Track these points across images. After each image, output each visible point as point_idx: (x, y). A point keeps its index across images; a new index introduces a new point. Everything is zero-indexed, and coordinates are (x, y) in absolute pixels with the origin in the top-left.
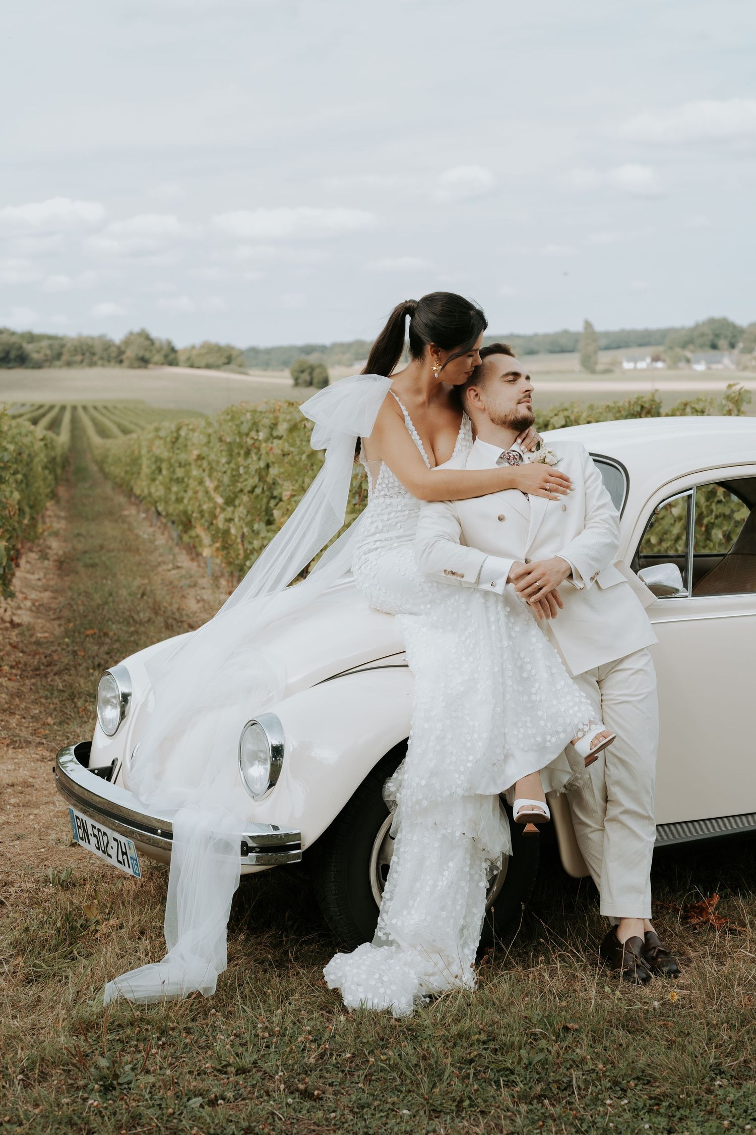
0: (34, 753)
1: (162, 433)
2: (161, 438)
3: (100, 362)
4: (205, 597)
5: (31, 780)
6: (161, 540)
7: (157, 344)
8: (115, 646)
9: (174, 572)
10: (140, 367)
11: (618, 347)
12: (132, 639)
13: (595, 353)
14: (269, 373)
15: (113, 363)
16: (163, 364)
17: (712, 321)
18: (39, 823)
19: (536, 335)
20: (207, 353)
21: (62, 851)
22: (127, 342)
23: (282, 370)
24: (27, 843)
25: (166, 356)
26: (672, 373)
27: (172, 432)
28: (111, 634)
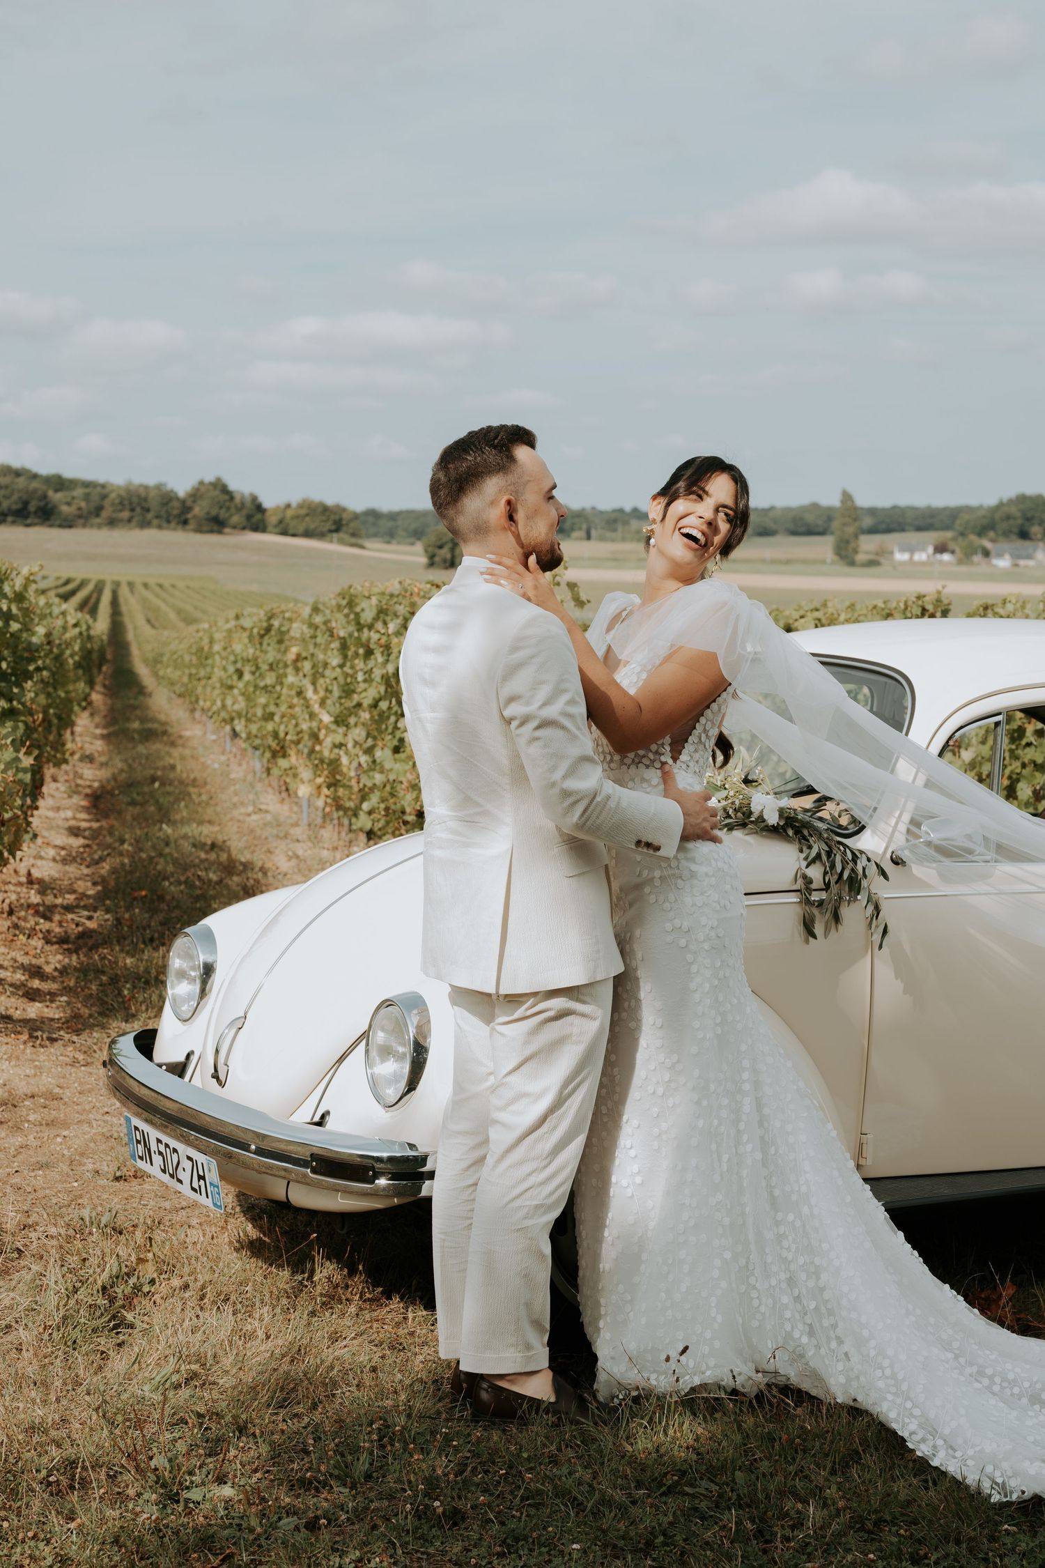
0: (61, 1055)
1: (247, 623)
2: (244, 629)
3: (155, 522)
4: (300, 853)
5: (57, 1090)
6: (237, 772)
7: (238, 499)
8: (173, 915)
9: (254, 817)
10: (211, 531)
11: (889, 531)
12: (198, 905)
13: (856, 536)
14: (393, 547)
15: (173, 525)
16: (244, 528)
17: (1022, 499)
18: (69, 1148)
19: (772, 508)
20: (307, 515)
21: (103, 1187)
22: (196, 495)
23: (412, 544)
24: (53, 1174)
25: (249, 517)
26: (964, 569)
27: (260, 621)
28: (168, 897)
